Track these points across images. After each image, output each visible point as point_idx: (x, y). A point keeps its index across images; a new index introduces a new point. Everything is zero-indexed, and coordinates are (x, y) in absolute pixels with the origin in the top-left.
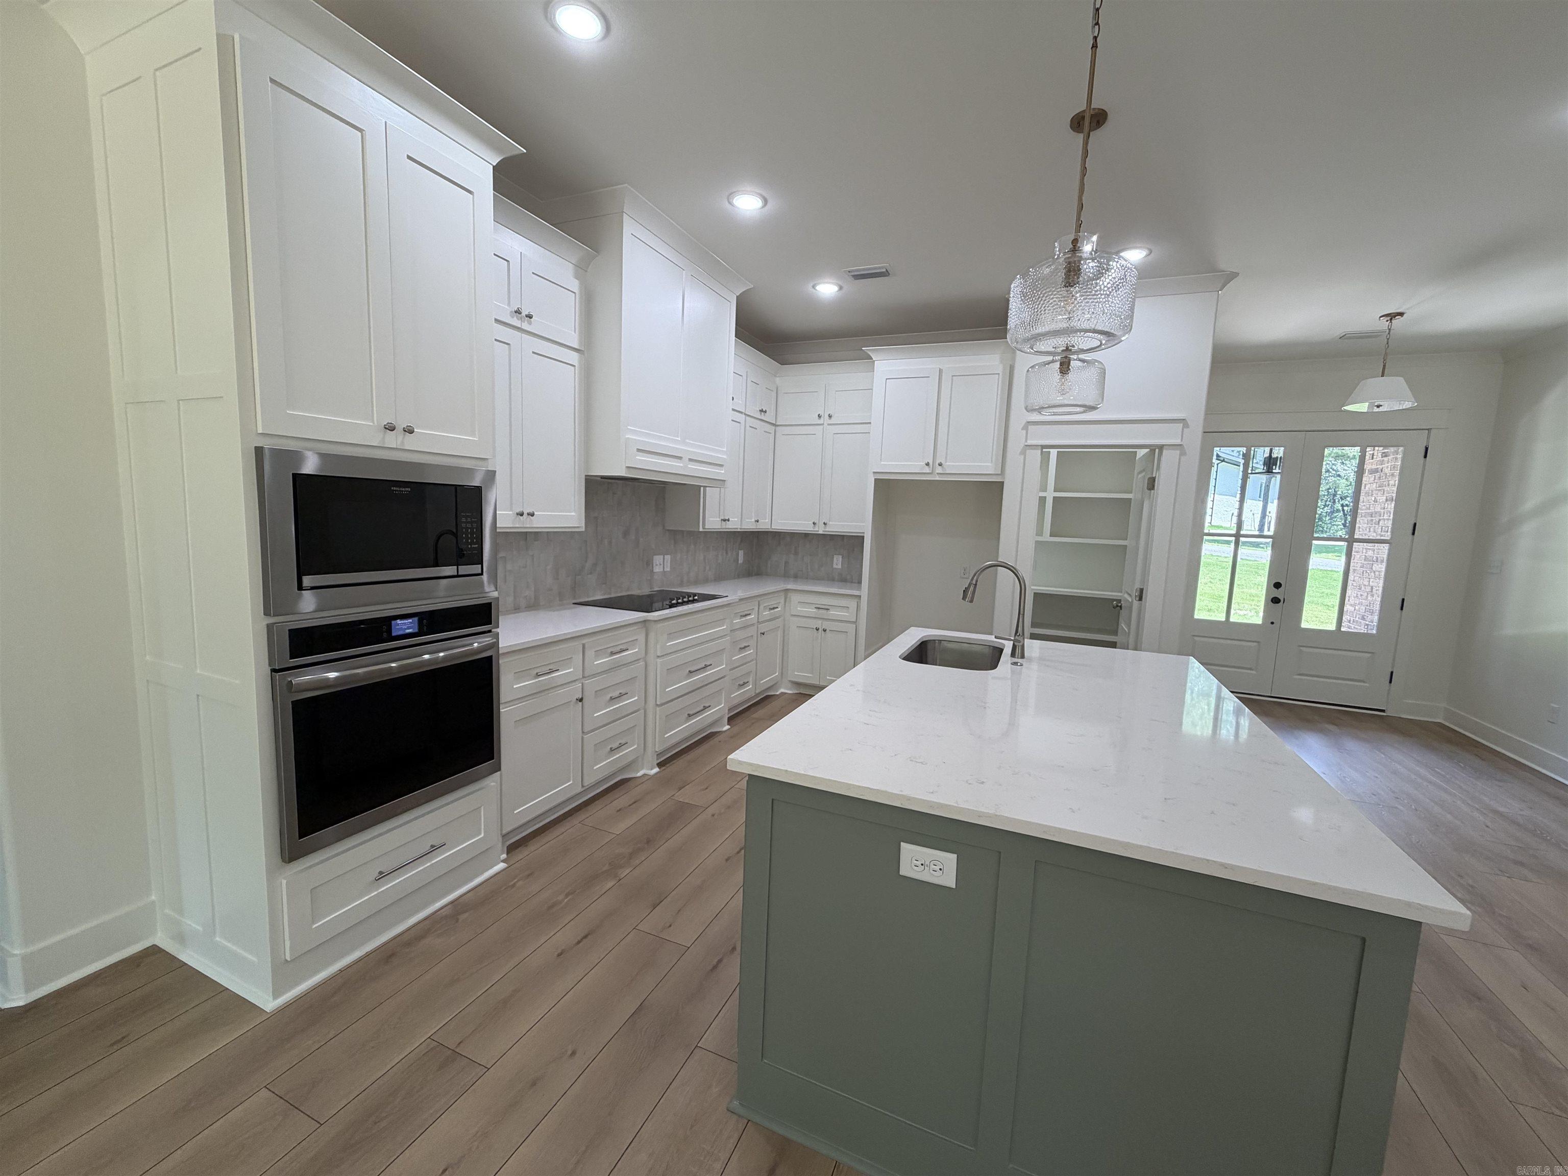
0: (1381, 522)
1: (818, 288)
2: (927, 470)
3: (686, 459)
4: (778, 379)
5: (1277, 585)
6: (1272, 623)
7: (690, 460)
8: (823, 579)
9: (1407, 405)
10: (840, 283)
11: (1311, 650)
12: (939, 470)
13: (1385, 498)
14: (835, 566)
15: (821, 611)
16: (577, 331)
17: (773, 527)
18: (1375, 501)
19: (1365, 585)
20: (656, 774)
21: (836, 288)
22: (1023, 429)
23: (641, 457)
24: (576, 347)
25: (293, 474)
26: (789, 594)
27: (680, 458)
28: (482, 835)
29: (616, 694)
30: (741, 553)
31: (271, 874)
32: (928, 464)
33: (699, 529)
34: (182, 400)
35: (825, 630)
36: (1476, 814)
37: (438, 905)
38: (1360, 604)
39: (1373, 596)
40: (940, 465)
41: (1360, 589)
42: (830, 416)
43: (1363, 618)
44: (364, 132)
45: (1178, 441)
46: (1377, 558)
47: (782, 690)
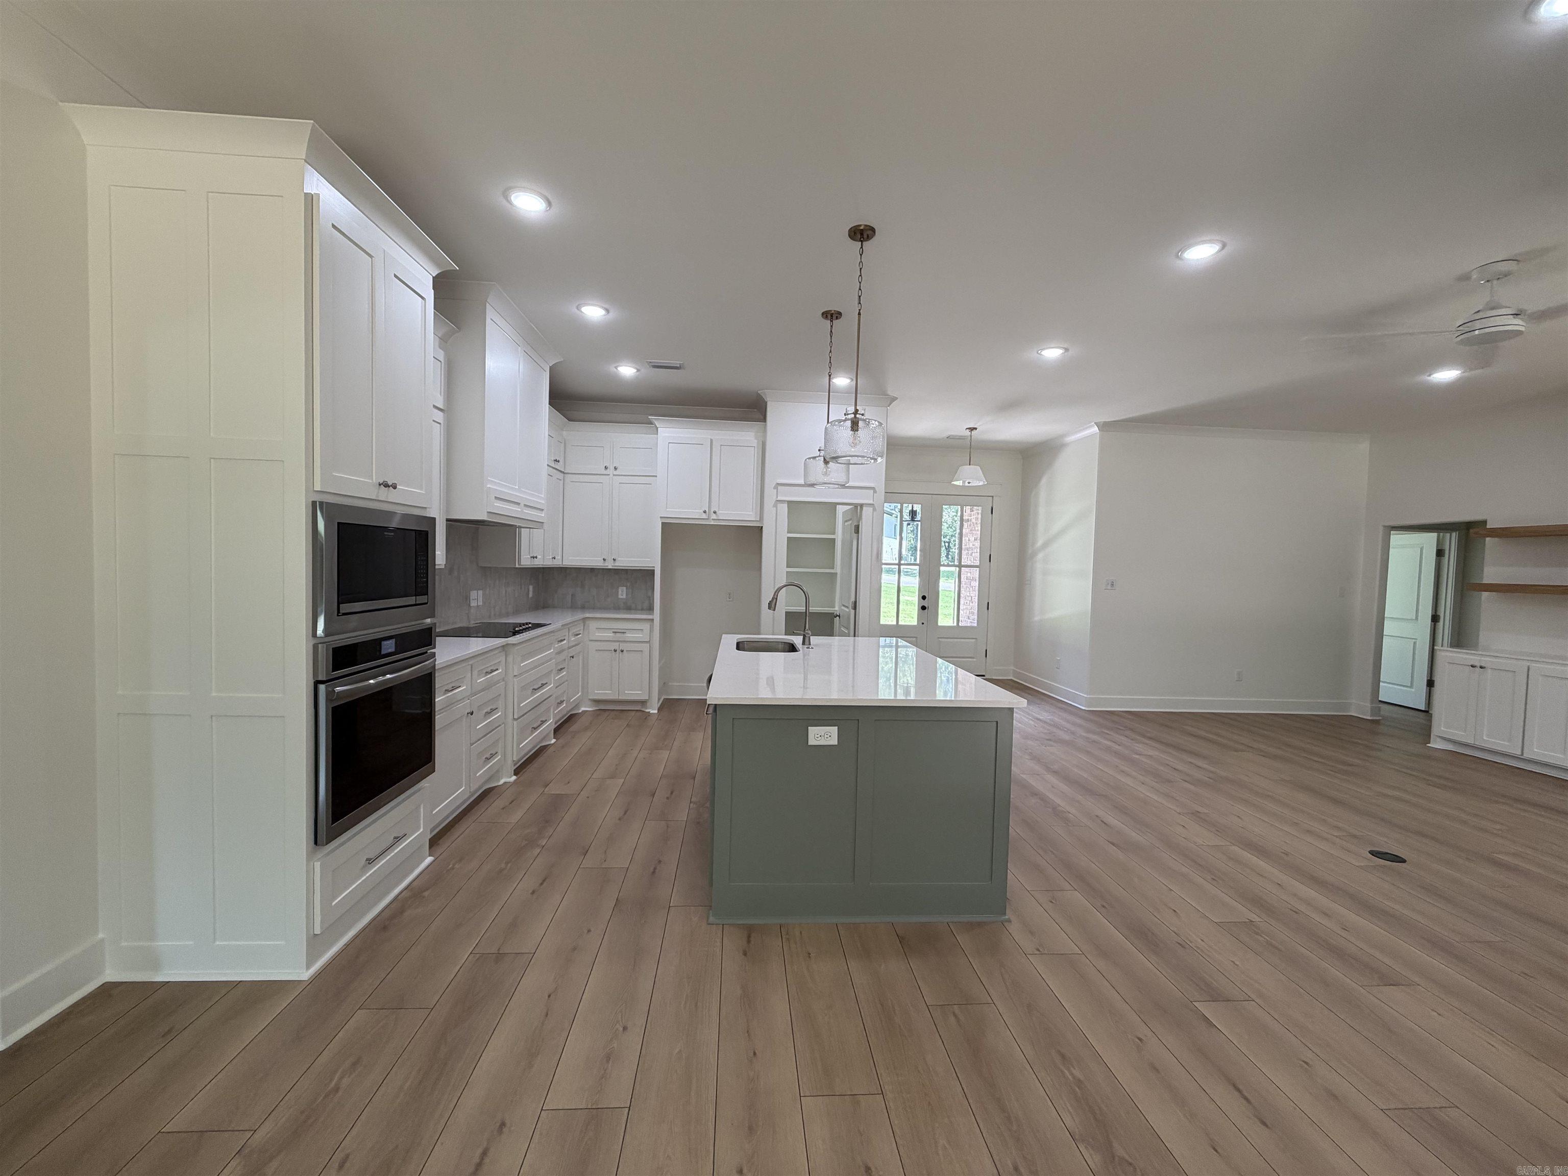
0: (973, 554)
1: (619, 369)
2: (704, 516)
3: (522, 505)
4: (564, 432)
5: (924, 598)
6: (923, 624)
7: (525, 505)
8: (610, 609)
9: (981, 483)
10: (638, 368)
11: (946, 640)
12: (714, 517)
13: (974, 538)
14: (620, 597)
15: (618, 635)
16: (442, 394)
17: (564, 564)
18: (969, 540)
19: (968, 596)
20: (515, 780)
21: (634, 371)
22: (774, 488)
23: (498, 504)
24: (441, 407)
25: (338, 523)
26: (587, 622)
27: (518, 504)
28: (422, 830)
29: (488, 709)
30: (531, 588)
31: (310, 857)
32: (705, 512)
33: (515, 565)
34: (213, 458)
35: (622, 651)
36: (1031, 722)
37: (396, 891)
38: (967, 609)
39: (972, 602)
40: (715, 512)
41: (966, 598)
42: (616, 468)
43: (969, 618)
44: (373, 258)
45: (871, 502)
46: (973, 578)
47: (583, 709)
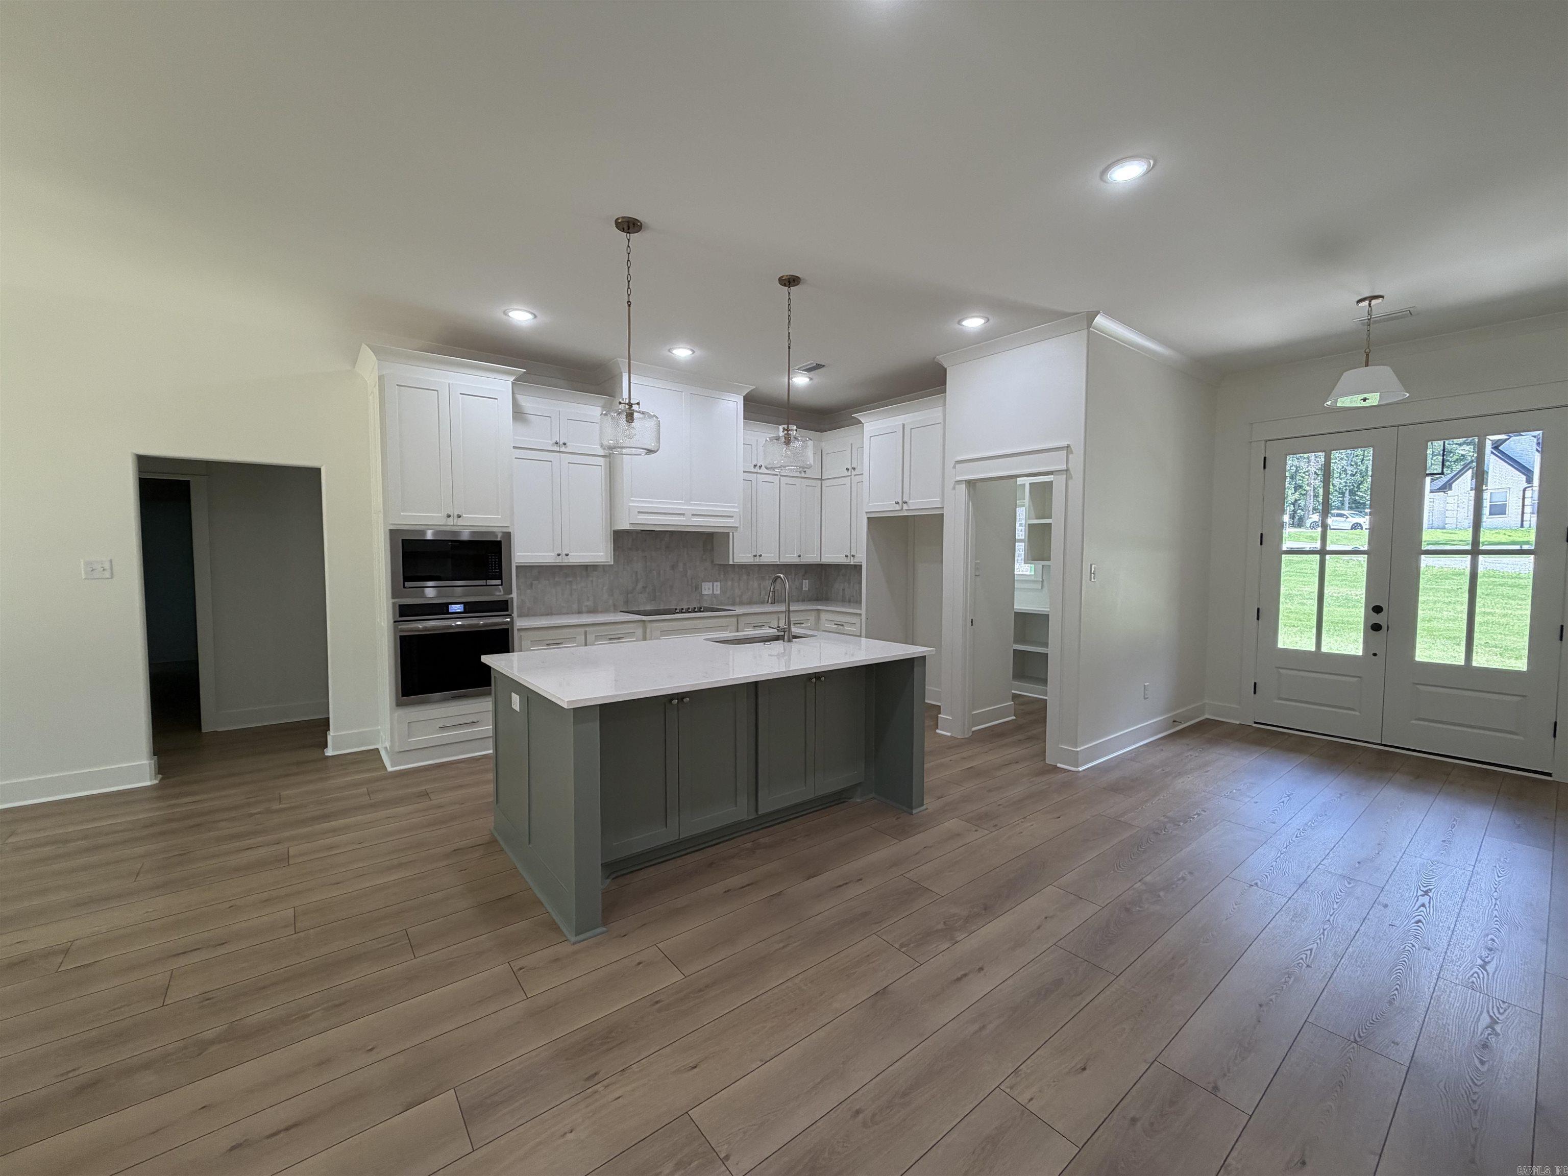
2: (898, 507)
3: (689, 515)
4: (822, 443)
5: (1377, 609)
6: (1375, 655)
7: (694, 515)
11: (1431, 689)
12: (905, 507)
15: (839, 627)
17: (823, 561)
21: (808, 380)
22: (953, 468)
23: (643, 517)
25: (404, 539)
26: (820, 613)
27: (683, 514)
31: (392, 710)
32: (898, 503)
33: (731, 563)
40: (906, 503)
42: (854, 469)
44: (438, 391)
45: (1064, 467)
